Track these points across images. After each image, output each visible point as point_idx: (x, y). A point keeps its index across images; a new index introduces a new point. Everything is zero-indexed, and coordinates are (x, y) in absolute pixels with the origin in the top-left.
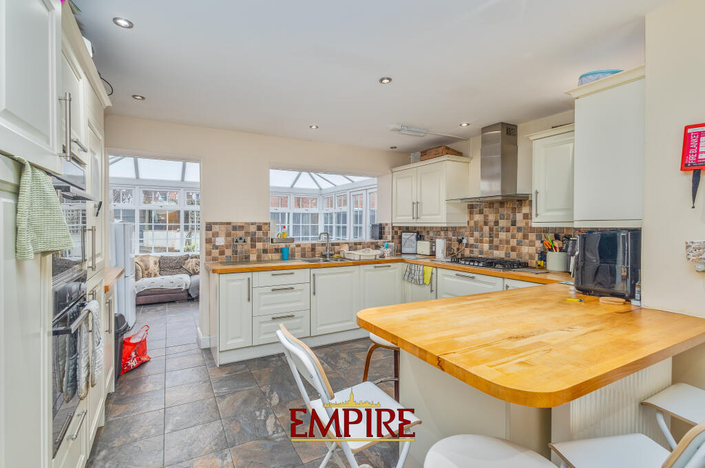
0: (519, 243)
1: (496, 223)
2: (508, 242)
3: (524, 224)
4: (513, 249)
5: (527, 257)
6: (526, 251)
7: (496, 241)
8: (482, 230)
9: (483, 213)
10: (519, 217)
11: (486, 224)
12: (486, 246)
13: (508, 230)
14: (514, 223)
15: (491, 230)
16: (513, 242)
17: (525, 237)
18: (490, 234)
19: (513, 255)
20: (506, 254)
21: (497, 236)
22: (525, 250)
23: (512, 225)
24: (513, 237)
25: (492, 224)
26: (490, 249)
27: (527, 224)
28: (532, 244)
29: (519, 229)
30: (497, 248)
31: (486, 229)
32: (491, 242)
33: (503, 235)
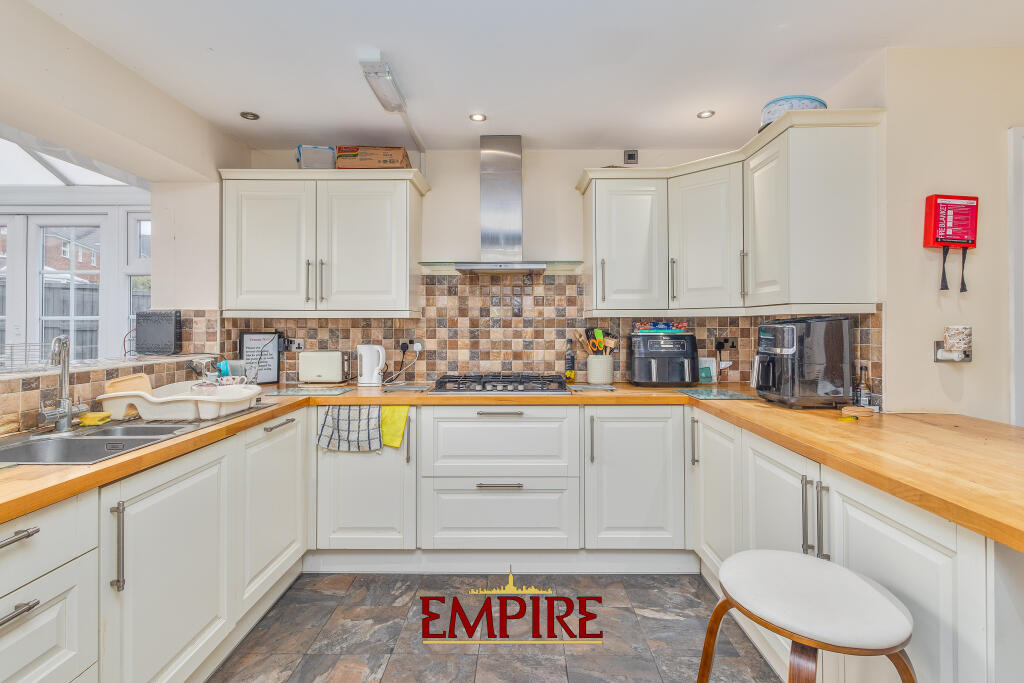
0: (528, 345)
1: (485, 312)
2: (507, 345)
3: (536, 314)
4: (517, 356)
5: (542, 367)
6: (540, 358)
7: (484, 344)
8: (454, 323)
9: (456, 294)
10: (528, 302)
11: (463, 312)
12: (463, 355)
13: (507, 324)
14: (518, 314)
15: (474, 323)
16: (517, 345)
17: (538, 334)
18: (471, 332)
19: (517, 367)
20: (504, 364)
21: (487, 335)
22: (539, 355)
23: (515, 315)
24: (517, 335)
25: (476, 313)
26: (472, 358)
27: (541, 314)
28: (550, 345)
29: (528, 323)
30: (487, 356)
31: (464, 323)
32: (475, 345)
33: (497, 334)
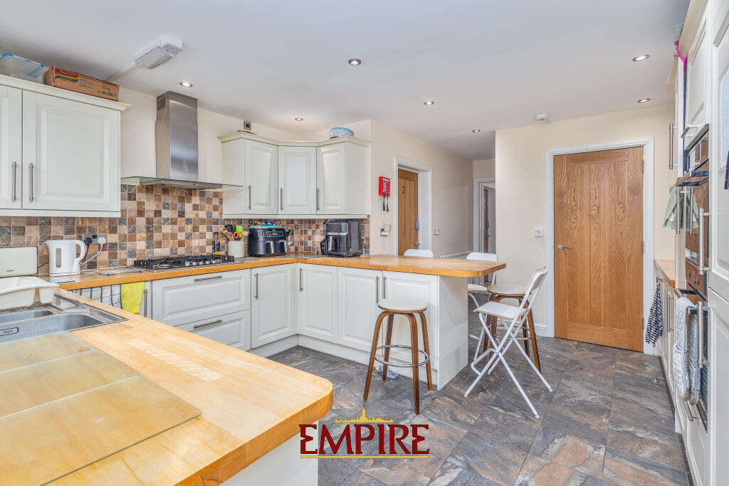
0: (189, 237)
1: (158, 213)
2: (174, 236)
3: (194, 216)
4: (181, 244)
5: (197, 251)
6: (197, 244)
7: (157, 236)
8: (132, 221)
9: (135, 199)
10: (188, 207)
11: (141, 213)
12: (141, 245)
13: (174, 222)
14: (182, 214)
15: (149, 221)
16: (181, 236)
17: (195, 229)
18: (148, 228)
19: (181, 251)
20: (171, 250)
21: (159, 229)
23: (180, 216)
24: (181, 230)
25: (151, 215)
26: (148, 247)
27: (197, 215)
28: (203, 236)
29: (189, 221)
30: (159, 245)
31: (141, 222)
32: (150, 238)
33: (167, 229)
